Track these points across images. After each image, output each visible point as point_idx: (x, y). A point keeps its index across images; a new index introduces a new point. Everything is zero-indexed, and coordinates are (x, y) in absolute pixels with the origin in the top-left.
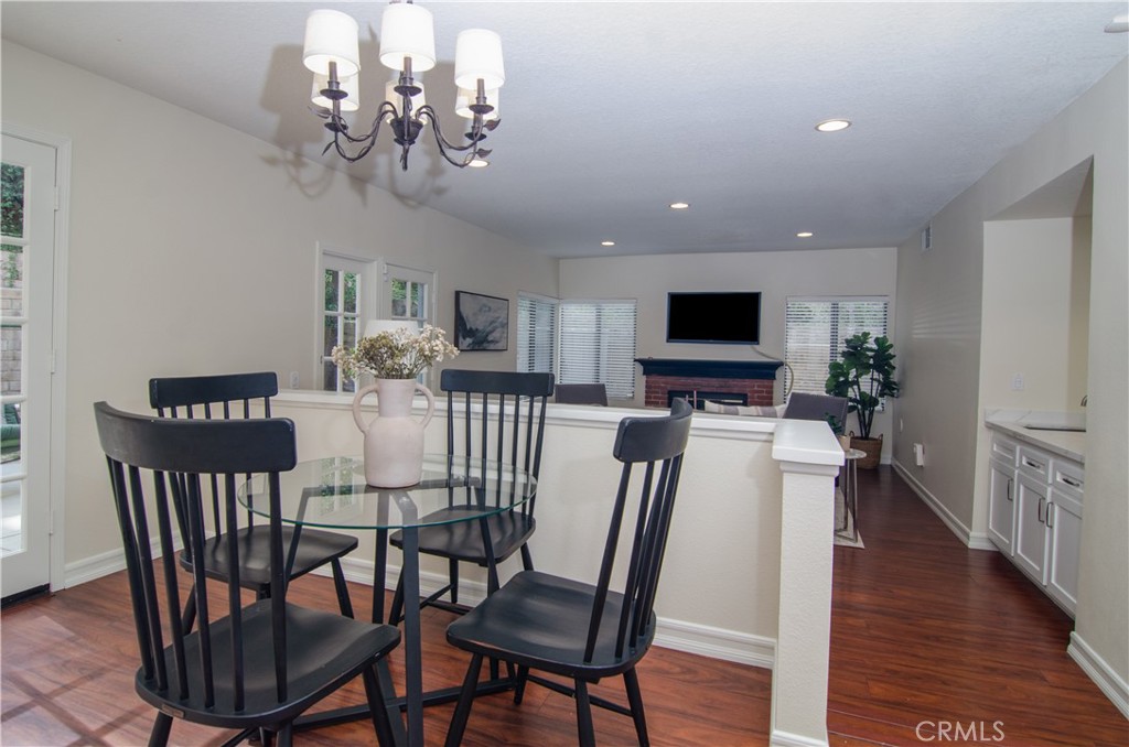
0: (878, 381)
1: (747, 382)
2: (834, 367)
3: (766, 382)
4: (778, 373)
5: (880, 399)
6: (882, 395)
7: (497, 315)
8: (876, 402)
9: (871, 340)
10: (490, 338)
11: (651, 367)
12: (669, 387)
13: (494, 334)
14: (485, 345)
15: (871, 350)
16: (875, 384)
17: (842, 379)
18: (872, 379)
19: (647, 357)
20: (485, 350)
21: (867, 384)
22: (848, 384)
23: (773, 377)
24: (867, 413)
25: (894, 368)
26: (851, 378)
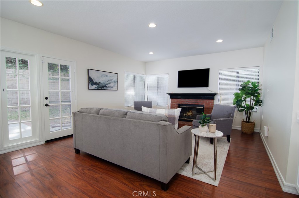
0: (253, 100)
1: (204, 101)
2: (236, 94)
3: (211, 101)
4: (216, 97)
5: (254, 107)
6: (255, 105)
7: (112, 78)
8: (253, 108)
9: (250, 84)
10: (107, 86)
11: (173, 96)
12: (178, 103)
13: (110, 84)
14: (105, 88)
15: (250, 87)
16: (252, 101)
17: (239, 99)
18: (251, 99)
19: (171, 93)
20: (105, 90)
21: (249, 101)
22: (242, 101)
23: (213, 99)
24: (249, 112)
25: (260, 94)
26: (243, 99)
